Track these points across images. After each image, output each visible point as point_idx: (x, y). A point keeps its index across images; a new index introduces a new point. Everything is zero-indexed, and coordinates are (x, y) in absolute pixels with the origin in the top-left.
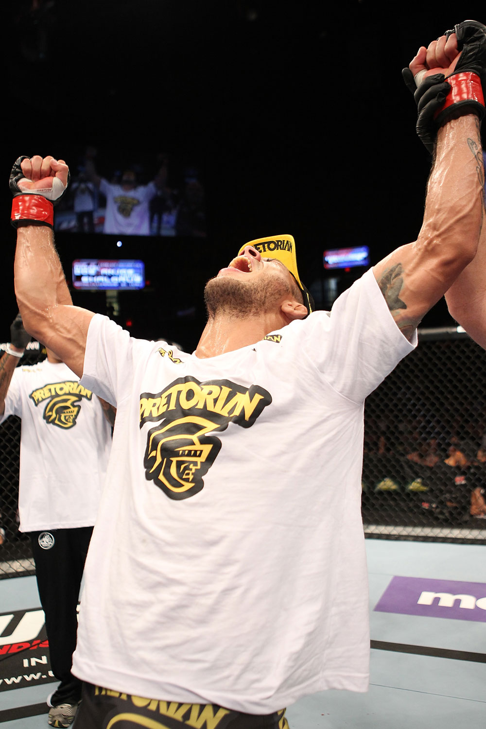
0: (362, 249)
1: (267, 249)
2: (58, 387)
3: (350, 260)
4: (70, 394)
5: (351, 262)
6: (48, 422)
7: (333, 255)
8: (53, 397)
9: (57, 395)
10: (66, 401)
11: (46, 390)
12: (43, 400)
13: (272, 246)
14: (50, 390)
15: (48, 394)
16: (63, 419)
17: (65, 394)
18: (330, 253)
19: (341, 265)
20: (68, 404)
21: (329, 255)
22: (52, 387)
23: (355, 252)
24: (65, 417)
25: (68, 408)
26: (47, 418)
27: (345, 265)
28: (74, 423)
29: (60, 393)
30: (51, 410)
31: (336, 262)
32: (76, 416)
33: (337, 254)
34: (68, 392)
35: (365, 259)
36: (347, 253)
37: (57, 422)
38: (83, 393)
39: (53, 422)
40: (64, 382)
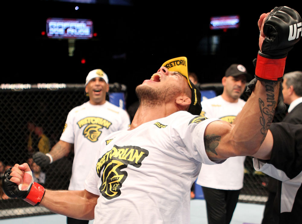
0: (235, 17)
1: (176, 65)
2: (92, 119)
3: (227, 24)
4: (98, 124)
5: (227, 25)
6: (85, 137)
7: (216, 20)
8: (88, 124)
9: (91, 123)
10: (95, 127)
11: (85, 120)
12: (84, 125)
13: (178, 63)
14: (88, 120)
15: (86, 122)
16: (92, 137)
17: (95, 124)
18: (214, 18)
19: (221, 28)
20: (96, 129)
21: (213, 20)
22: (89, 119)
23: (230, 19)
24: (93, 136)
25: (95, 131)
26: (84, 134)
27: (224, 27)
28: (97, 140)
29: (92, 122)
30: (87, 131)
31: (218, 25)
32: (99, 136)
33: (218, 20)
34: (97, 123)
35: (237, 24)
36: (225, 19)
37: (89, 138)
38: (105, 125)
39: (87, 137)
40: (96, 117)
